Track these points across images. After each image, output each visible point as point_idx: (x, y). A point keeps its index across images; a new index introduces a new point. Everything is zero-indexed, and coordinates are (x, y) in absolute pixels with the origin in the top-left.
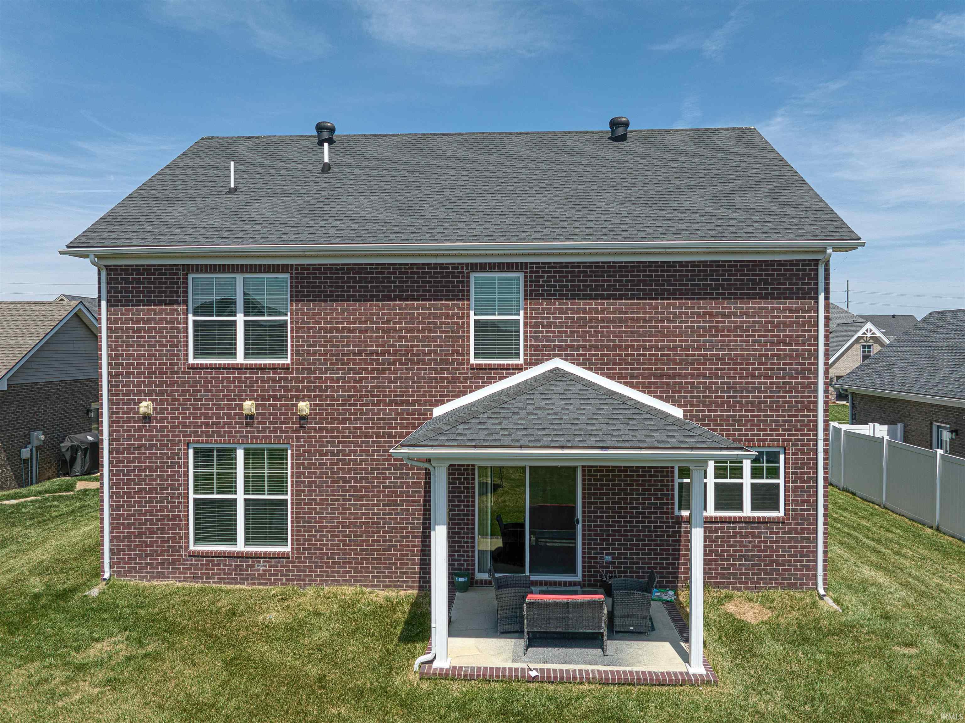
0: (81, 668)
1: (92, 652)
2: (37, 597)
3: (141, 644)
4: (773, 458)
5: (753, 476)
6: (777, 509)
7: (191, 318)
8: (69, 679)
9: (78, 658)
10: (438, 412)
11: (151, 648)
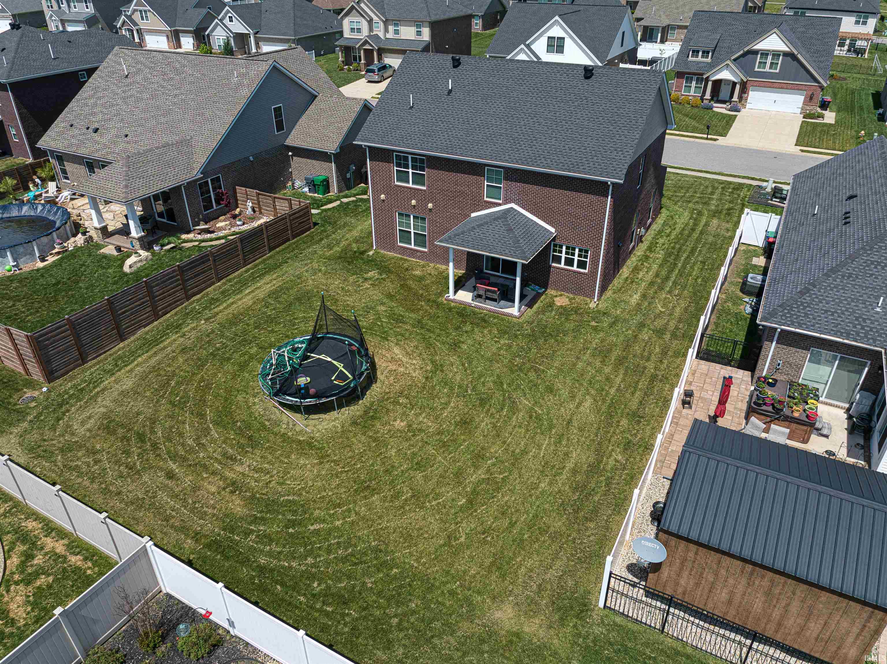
0: (366, 279)
1: (369, 275)
2: (355, 252)
3: (381, 275)
4: (586, 251)
5: (579, 257)
6: (585, 269)
7: (395, 168)
8: (363, 282)
9: (365, 276)
10: (473, 215)
11: (383, 276)
